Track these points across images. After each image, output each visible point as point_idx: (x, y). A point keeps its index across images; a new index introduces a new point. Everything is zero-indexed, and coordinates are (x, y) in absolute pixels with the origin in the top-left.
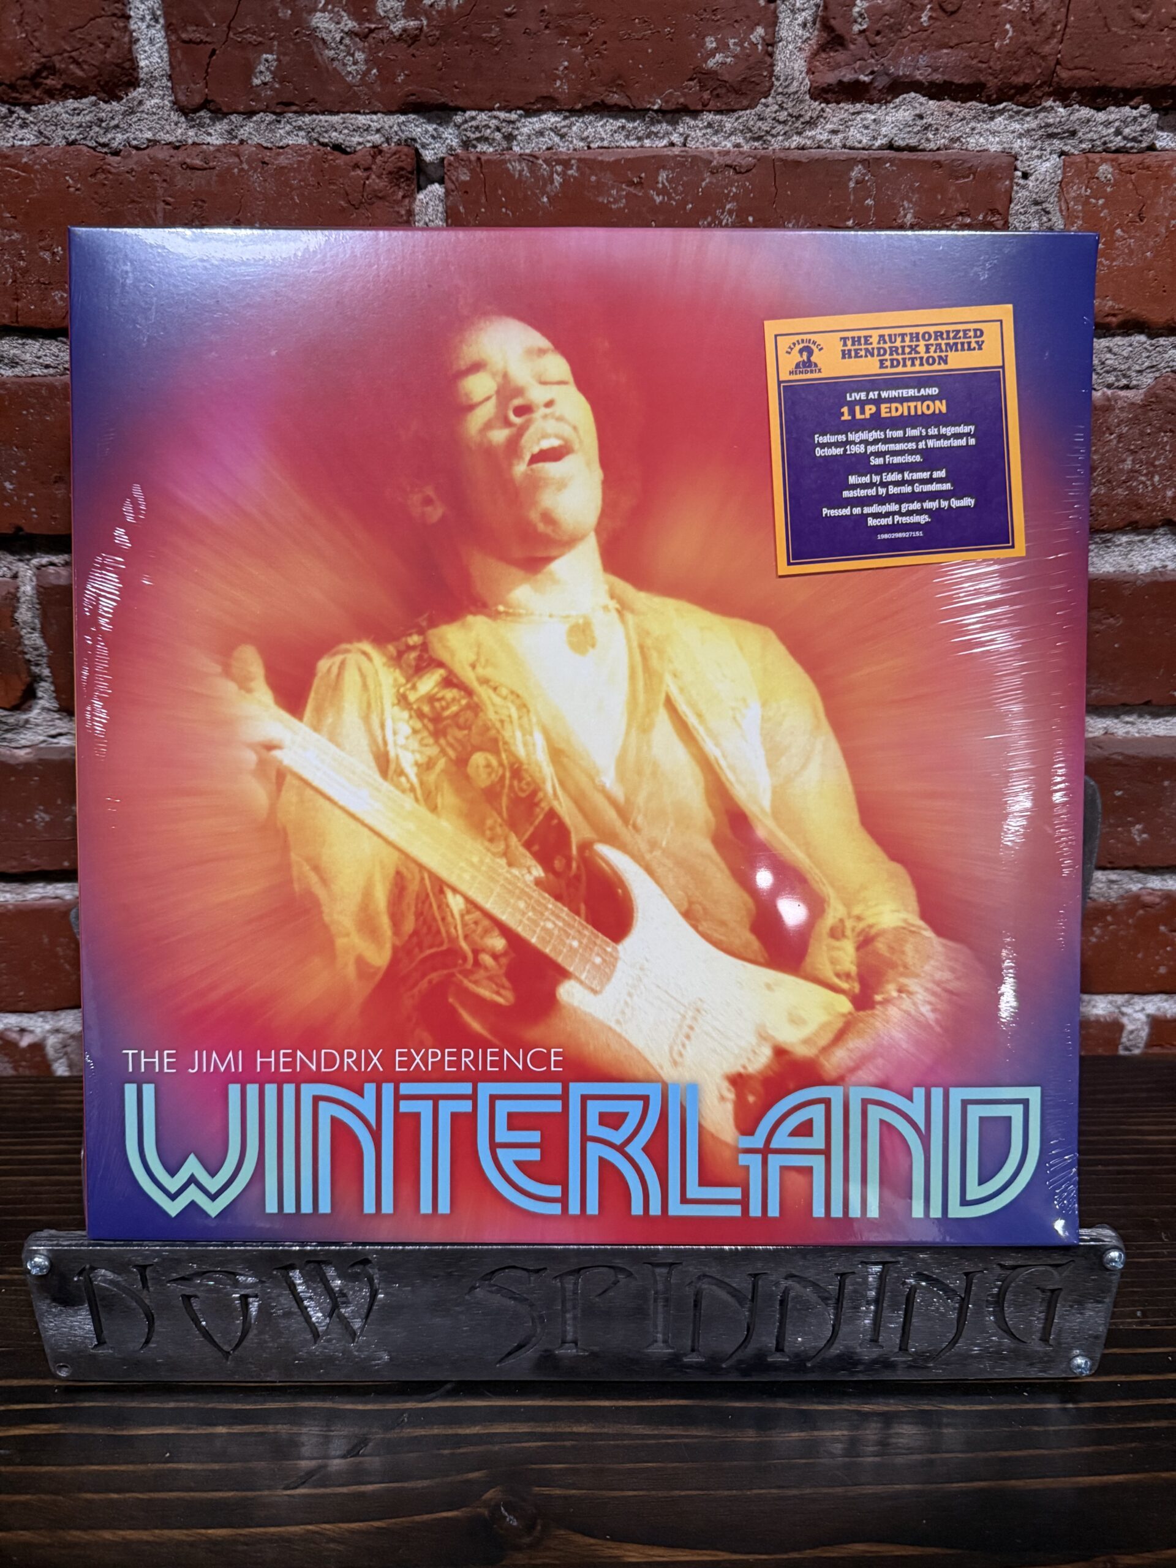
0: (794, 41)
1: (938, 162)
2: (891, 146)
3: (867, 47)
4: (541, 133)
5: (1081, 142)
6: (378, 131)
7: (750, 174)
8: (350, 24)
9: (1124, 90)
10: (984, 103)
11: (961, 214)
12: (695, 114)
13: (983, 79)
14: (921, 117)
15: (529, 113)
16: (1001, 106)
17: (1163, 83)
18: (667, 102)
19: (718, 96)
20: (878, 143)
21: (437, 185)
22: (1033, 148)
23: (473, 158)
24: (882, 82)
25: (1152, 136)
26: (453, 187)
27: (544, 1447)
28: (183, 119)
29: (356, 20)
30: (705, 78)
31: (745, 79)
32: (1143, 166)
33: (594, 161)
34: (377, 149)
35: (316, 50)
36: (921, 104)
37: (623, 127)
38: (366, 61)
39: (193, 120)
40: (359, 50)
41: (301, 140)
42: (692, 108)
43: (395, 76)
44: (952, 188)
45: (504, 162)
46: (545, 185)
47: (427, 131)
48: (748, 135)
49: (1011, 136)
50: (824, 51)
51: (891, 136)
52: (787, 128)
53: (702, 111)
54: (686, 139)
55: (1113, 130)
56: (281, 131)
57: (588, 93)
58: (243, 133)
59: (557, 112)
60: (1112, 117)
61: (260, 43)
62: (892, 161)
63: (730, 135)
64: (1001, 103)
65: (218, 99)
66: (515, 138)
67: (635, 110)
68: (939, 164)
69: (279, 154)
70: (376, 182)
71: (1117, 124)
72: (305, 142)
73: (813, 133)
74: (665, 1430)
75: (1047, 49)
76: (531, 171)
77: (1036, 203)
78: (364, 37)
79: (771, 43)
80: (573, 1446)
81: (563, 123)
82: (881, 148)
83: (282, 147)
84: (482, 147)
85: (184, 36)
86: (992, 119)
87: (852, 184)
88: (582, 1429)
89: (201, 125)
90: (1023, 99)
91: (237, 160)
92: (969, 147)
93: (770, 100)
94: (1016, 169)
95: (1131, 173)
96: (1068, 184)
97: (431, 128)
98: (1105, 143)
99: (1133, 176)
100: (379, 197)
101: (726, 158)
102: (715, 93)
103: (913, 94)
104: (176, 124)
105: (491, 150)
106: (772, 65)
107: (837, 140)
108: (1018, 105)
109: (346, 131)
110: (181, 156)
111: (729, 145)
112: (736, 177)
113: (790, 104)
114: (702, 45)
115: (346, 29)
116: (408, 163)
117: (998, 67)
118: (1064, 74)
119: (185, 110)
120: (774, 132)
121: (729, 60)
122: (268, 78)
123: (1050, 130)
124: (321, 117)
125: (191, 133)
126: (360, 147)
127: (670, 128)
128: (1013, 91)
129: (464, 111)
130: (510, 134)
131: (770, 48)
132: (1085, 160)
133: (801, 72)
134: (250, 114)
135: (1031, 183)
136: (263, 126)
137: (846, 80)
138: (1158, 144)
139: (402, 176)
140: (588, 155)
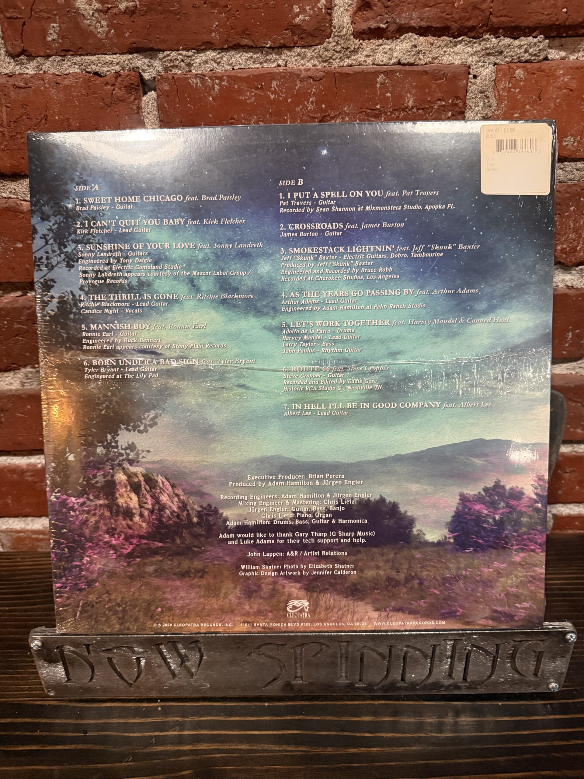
0: (343, 6)
1: (426, 71)
2: (399, 63)
3: (384, 9)
4: (206, 62)
5: (505, 57)
6: (117, 64)
7: (322, 81)
8: (97, 5)
9: (529, 28)
10: (450, 37)
11: (439, 100)
12: (290, 48)
13: (449, 24)
14: (415, 46)
15: (199, 51)
16: (460, 39)
17: (551, 23)
18: (274, 43)
19: (302, 38)
20: (392, 62)
21: (153, 92)
22: (479, 62)
23: (170, 77)
24: (393, 27)
25: (545, 53)
26: (160, 93)
27: (222, 757)
28: (12, 61)
29: (100, 3)
30: (295, 28)
31: (316, 29)
32: (540, 70)
33: (236, 76)
34: (118, 74)
35: (80, 20)
36: (415, 39)
37: (251, 57)
38: (108, 26)
39: (17, 61)
40: (103, 19)
41: (76, 70)
42: (288, 45)
43: (124, 33)
44: (434, 86)
45: (188, 78)
46: (210, 91)
47: (145, 63)
48: (320, 59)
49: (466, 55)
50: (360, 11)
51: (399, 57)
52: (341, 55)
53: (294, 47)
54: (286, 62)
55: (523, 50)
56: (66, 66)
57: (230, 39)
58: (45, 67)
59: (214, 50)
60: (523, 43)
61: (49, 17)
62: (400, 71)
63: (310, 59)
64: (460, 37)
65: (29, 49)
66: (192, 65)
67: (257, 48)
68: (426, 73)
69: (65, 78)
70: (119, 92)
71: (525, 47)
72: (79, 71)
73: (356, 57)
74: (285, 747)
75: (484, 6)
76: (202, 83)
77: (481, 92)
78: (106, 12)
79: (330, 7)
80: (238, 757)
81: (218, 56)
82: (394, 64)
83: (66, 74)
84: (174, 71)
85: (8, 15)
86: (455, 46)
87: (378, 85)
88: (243, 747)
89: (22, 64)
90: (472, 34)
91: (42, 82)
92: (443, 62)
93: (331, 39)
94: (469, 74)
95: (534, 74)
96: (498, 81)
97: (146, 61)
98: (519, 58)
99: (535, 76)
100: (121, 100)
101: (309, 73)
102: (301, 36)
103: (410, 34)
104: (9, 63)
105: (180, 72)
106: (331, 20)
107: (369, 61)
108: (470, 38)
109: (100, 65)
110: (12, 81)
111: (310, 65)
112: (314, 83)
113: (342, 42)
114: (291, 10)
115: (95, 8)
116: (136, 81)
117: (457, 17)
118: (494, 19)
119: (13, 56)
120: (334, 57)
121: (307, 18)
122: (55, 37)
123: (488, 51)
124: (86, 57)
125: (18, 68)
126: (108, 73)
127: (277, 57)
128: (466, 30)
129: (163, 51)
130: (190, 63)
131: (329, 11)
132: (507, 67)
133: (348, 23)
134: (48, 56)
135: (478, 81)
136: (55, 63)
137: (372, 27)
138: (550, 57)
139: (132, 88)
140: (233, 73)
